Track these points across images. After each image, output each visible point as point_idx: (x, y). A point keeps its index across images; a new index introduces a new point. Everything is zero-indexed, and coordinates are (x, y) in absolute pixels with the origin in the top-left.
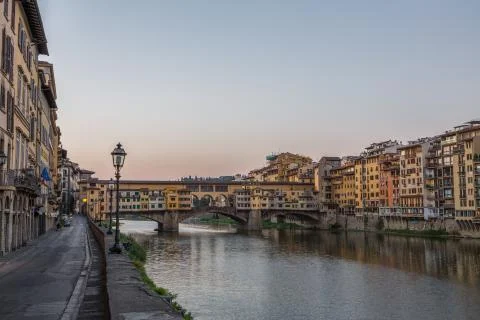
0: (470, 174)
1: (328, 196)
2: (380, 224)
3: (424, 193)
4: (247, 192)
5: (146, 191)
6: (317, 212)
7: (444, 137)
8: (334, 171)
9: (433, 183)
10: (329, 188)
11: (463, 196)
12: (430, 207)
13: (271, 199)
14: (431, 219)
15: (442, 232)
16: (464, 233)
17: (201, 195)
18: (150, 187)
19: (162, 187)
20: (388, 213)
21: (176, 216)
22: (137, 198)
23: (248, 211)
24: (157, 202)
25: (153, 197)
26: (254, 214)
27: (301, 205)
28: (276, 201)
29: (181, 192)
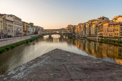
0: (88, 29)
1: (73, 31)
2: (79, 36)
3: (83, 31)
4: (61, 31)
5: (46, 31)
6: (72, 34)
7: (86, 23)
8: (74, 27)
9: (85, 30)
10: (74, 30)
11: (87, 32)
12: (84, 33)
13: (65, 32)
14: (84, 35)
15: (85, 37)
16: (88, 37)
17: (55, 31)
18: (47, 30)
19: (48, 30)
20: (80, 34)
21: (51, 34)
22: (45, 32)
23: (61, 34)
24: (48, 32)
25: (47, 32)
26: (62, 34)
27: (69, 33)
28: (66, 32)
29: (51, 31)
